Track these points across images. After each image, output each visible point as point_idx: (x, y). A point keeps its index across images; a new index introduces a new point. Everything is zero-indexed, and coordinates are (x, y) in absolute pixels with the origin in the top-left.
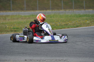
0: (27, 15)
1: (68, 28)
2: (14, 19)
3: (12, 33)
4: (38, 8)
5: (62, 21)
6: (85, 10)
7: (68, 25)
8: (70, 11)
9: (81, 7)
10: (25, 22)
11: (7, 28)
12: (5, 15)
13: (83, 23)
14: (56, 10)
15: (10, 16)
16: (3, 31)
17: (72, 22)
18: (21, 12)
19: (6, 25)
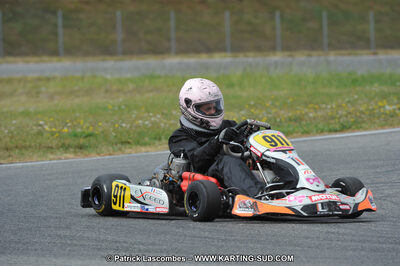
0: (129, 76)
1: (306, 133)
2: (72, 93)
3: (68, 155)
4: (173, 44)
5: (277, 104)
6: (375, 54)
7: (304, 123)
8: (314, 59)
9: (359, 42)
10: (119, 108)
11: (45, 135)
12: (36, 76)
13: (367, 113)
14: (251, 54)
15: (54, 78)
16: (30, 147)
17: (320, 108)
18: (104, 60)
19: (41, 122)
